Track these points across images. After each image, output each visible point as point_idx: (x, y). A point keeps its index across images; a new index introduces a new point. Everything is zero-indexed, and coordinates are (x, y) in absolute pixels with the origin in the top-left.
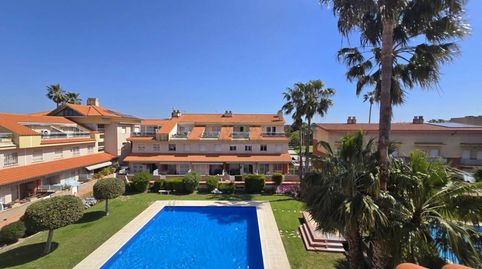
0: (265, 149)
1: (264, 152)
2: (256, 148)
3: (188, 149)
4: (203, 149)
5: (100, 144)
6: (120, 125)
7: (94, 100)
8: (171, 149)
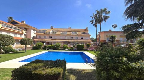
0: (83, 38)
1: (82, 39)
2: (80, 38)
3: (56, 38)
4: (61, 38)
5: (25, 35)
6: (33, 29)
7: (24, 22)
8: (50, 38)
